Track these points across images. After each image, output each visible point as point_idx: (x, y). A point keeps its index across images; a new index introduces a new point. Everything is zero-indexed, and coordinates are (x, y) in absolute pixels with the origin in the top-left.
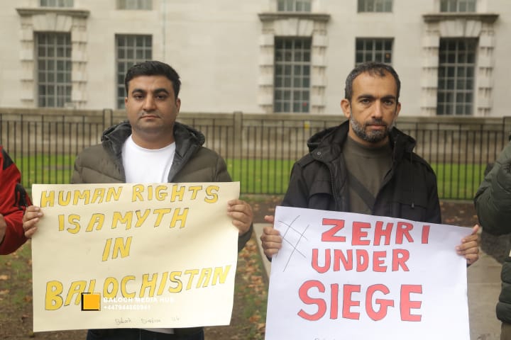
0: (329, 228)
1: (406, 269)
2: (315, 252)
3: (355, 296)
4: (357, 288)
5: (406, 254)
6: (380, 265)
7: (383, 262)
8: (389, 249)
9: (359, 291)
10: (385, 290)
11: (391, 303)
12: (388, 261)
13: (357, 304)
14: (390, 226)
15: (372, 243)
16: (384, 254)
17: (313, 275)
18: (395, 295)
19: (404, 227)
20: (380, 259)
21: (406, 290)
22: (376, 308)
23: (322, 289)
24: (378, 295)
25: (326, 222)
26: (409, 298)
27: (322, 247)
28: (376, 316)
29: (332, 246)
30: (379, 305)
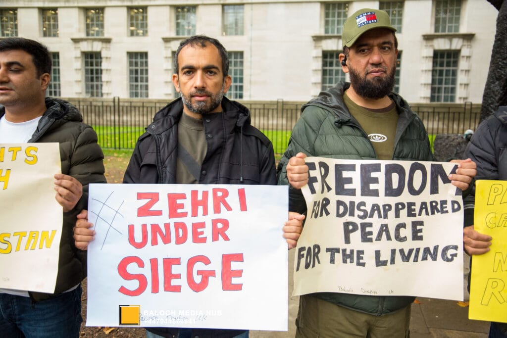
0: (144, 202)
1: (226, 238)
2: (131, 228)
3: (175, 269)
4: (177, 261)
5: (226, 223)
6: (200, 236)
7: (202, 233)
8: (208, 220)
9: (179, 263)
10: (207, 261)
11: (213, 273)
12: (208, 232)
13: (178, 276)
14: (205, 194)
15: (190, 214)
16: (202, 225)
17: (132, 251)
18: (216, 265)
19: (220, 194)
20: (199, 230)
21: (227, 259)
22: (198, 279)
23: (141, 264)
24: (199, 266)
25: (140, 196)
26: (230, 266)
27: (139, 222)
28: (198, 288)
29: (149, 220)
30: (201, 276)
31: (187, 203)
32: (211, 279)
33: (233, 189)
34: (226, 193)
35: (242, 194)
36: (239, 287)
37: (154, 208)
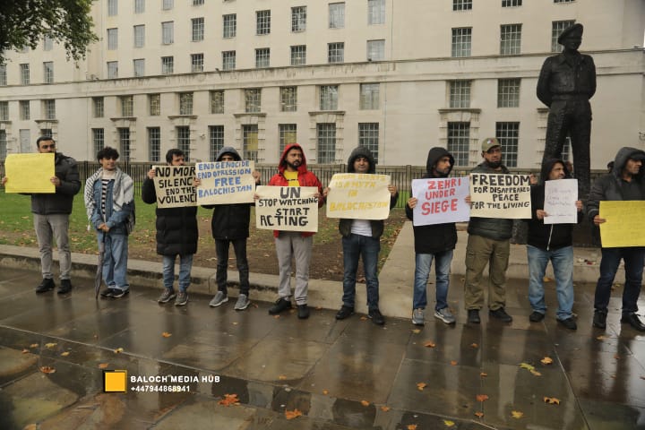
0: (431, 185)
1: (454, 195)
2: (427, 193)
4: (439, 203)
5: (454, 190)
6: (447, 195)
7: (447, 193)
8: (449, 189)
10: (447, 202)
12: (449, 193)
13: (439, 208)
14: (449, 181)
15: (444, 188)
17: (426, 201)
18: (450, 203)
21: (453, 201)
22: (444, 208)
23: (429, 205)
24: (445, 204)
26: (454, 203)
27: (429, 191)
28: (444, 211)
29: (432, 190)
31: (444, 184)
32: (448, 207)
33: (457, 179)
34: (455, 180)
35: (459, 180)
36: (456, 209)
37: (434, 187)
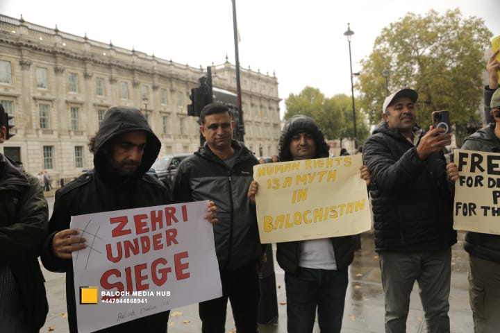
0: (116, 225)
1: (176, 243)
2: (109, 247)
3: (144, 272)
4: (144, 266)
5: (175, 231)
6: (159, 244)
7: (160, 241)
8: (163, 231)
9: (146, 267)
10: (163, 261)
11: (169, 270)
12: (163, 240)
13: (146, 277)
14: (160, 212)
15: (151, 229)
16: (160, 236)
17: (110, 265)
18: (171, 264)
19: (170, 211)
20: (158, 240)
21: (178, 257)
22: (159, 276)
23: (118, 274)
24: (160, 266)
25: (113, 221)
26: (180, 262)
27: (114, 242)
28: (160, 283)
29: (122, 239)
30: (161, 274)
31: (148, 221)
32: (168, 274)
33: (178, 207)
34: (174, 210)
35: (184, 209)
36: (187, 275)
37: (125, 228)
